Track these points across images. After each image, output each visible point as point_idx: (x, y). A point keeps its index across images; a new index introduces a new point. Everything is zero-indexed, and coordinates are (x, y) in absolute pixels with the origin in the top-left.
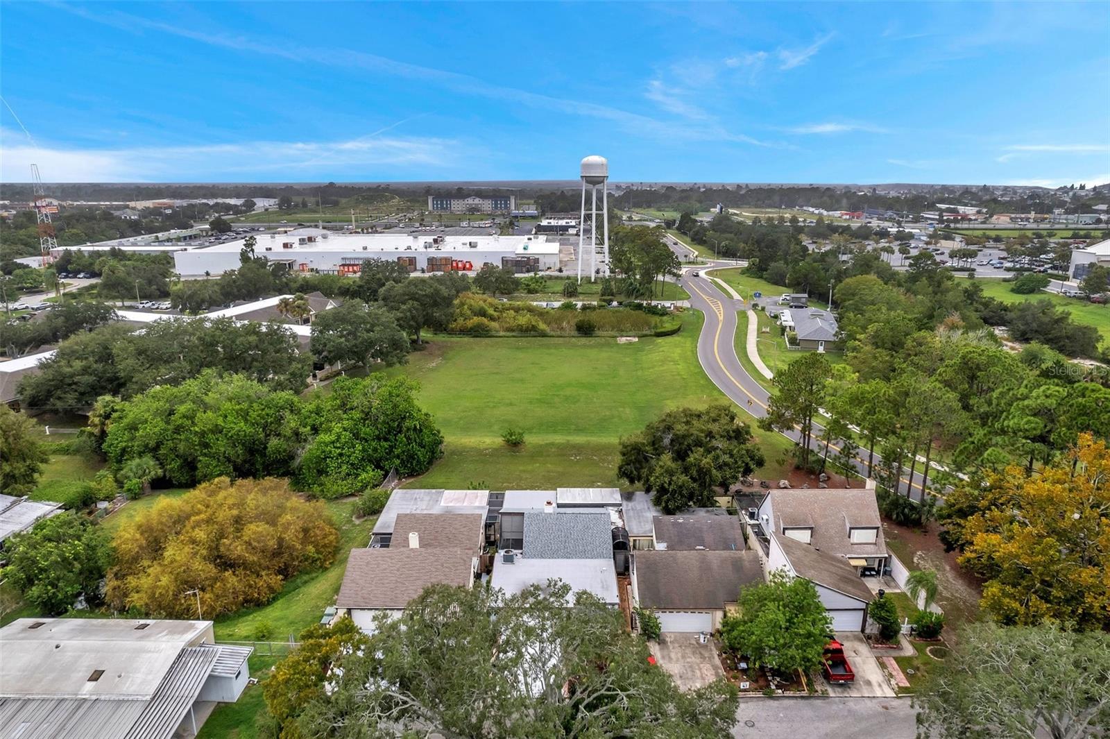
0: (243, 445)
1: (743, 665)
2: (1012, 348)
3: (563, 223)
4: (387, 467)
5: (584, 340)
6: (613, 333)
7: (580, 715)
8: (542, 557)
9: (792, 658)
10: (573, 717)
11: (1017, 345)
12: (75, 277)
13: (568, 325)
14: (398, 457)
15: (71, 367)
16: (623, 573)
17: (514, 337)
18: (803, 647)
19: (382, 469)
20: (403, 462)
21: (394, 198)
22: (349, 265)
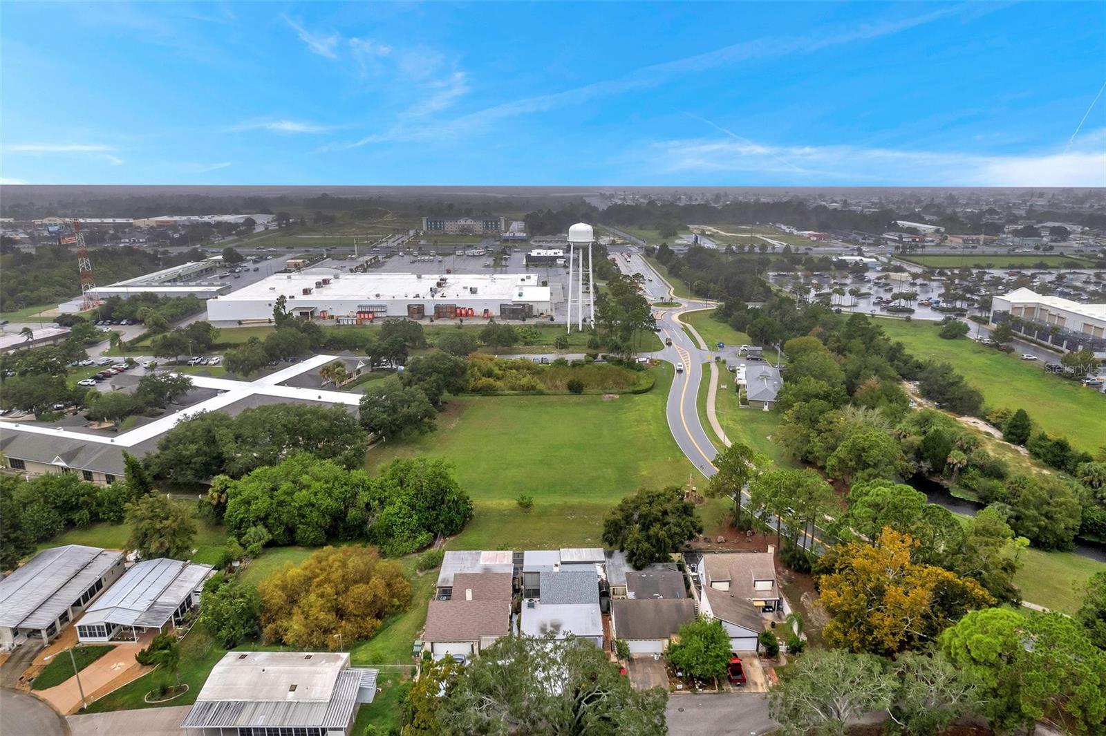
0: (330, 515)
1: (680, 674)
2: (920, 405)
3: (551, 253)
4: (435, 531)
5: (575, 398)
6: (598, 391)
7: (582, 706)
8: (552, 603)
9: (707, 670)
10: (579, 707)
11: (923, 401)
12: (118, 324)
13: (562, 384)
14: (442, 522)
15: (188, 450)
16: (606, 612)
17: (516, 395)
18: (713, 664)
19: (432, 532)
20: (446, 525)
21: (387, 213)
22: (365, 312)
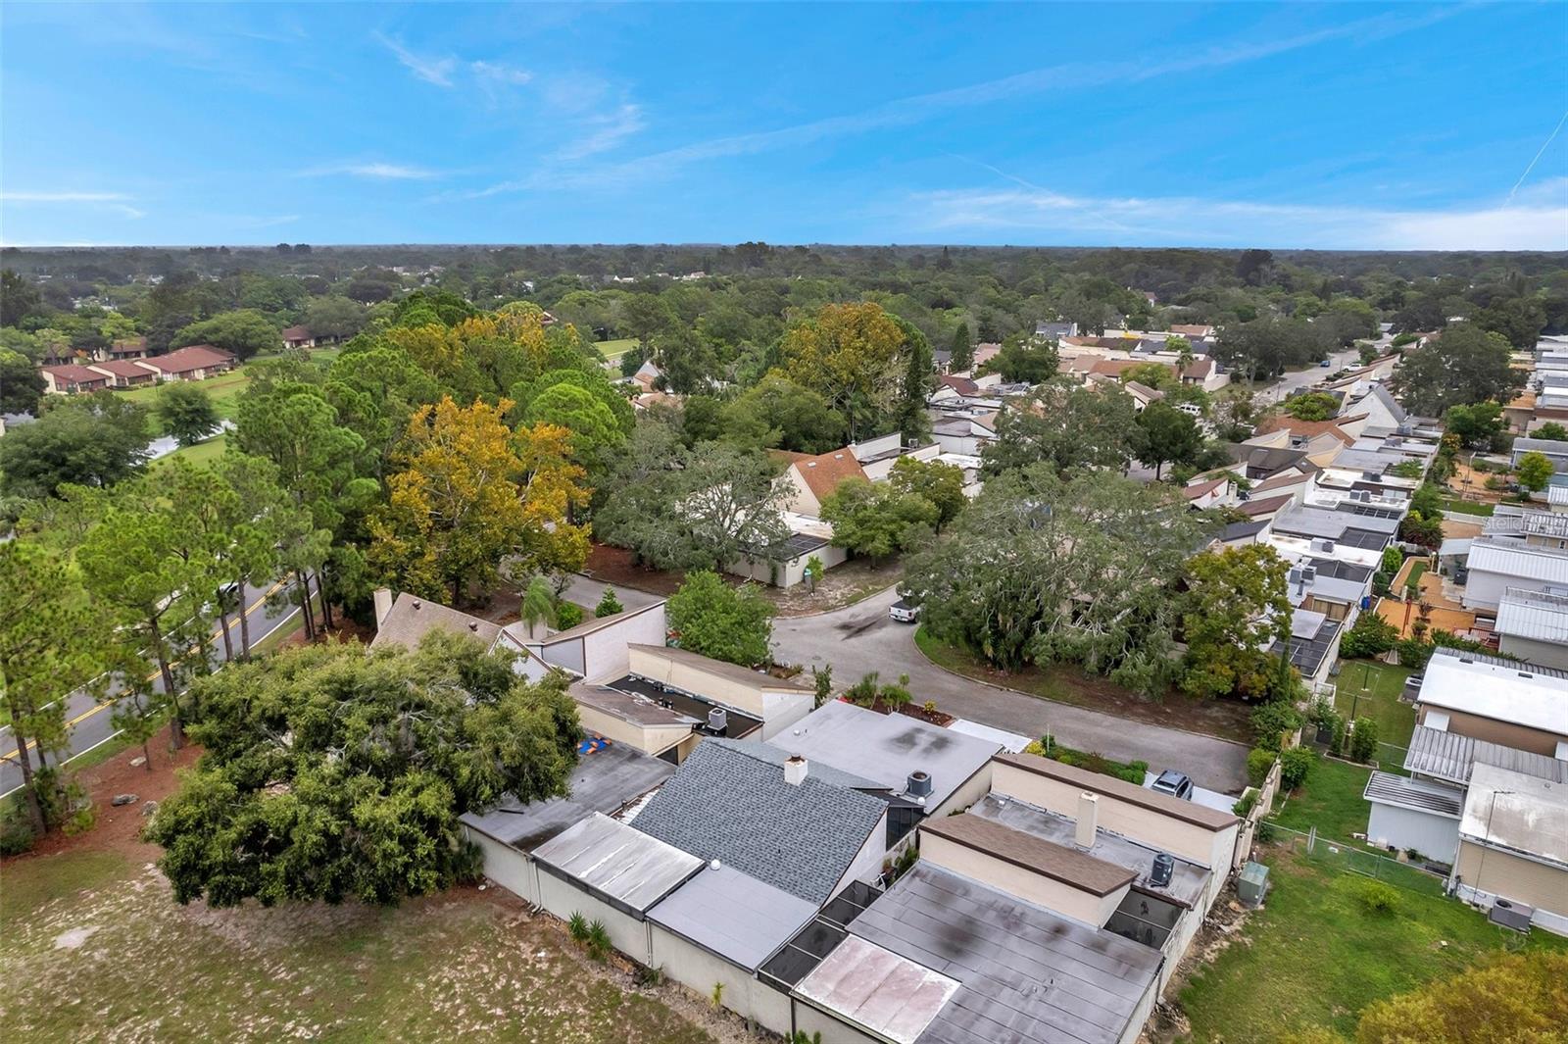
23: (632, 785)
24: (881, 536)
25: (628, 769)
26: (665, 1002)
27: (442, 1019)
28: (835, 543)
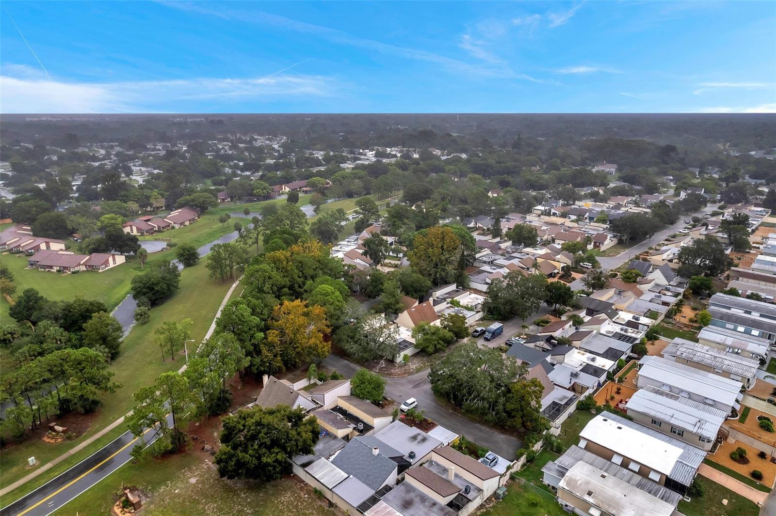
23: (333, 448)
24: (431, 346)
25: (332, 442)
26: (335, 512)
27: (281, 511)
28: (416, 346)
